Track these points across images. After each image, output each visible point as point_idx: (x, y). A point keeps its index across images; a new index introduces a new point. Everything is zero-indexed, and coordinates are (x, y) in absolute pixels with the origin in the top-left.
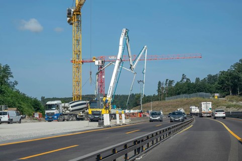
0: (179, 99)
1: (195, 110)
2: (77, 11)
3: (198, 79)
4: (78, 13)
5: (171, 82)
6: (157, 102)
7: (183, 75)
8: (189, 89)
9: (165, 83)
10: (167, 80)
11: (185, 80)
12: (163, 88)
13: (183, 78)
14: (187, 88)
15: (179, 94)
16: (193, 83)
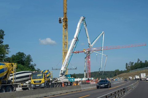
0: (136, 71)
1: (137, 77)
2: (65, 19)
3: (146, 61)
4: (66, 20)
5: (132, 63)
6: (125, 74)
7: (138, 59)
8: (142, 66)
9: (129, 64)
10: (130, 62)
11: (139, 62)
12: (128, 66)
13: (138, 61)
14: (141, 66)
15: (136, 68)
16: (143, 63)
